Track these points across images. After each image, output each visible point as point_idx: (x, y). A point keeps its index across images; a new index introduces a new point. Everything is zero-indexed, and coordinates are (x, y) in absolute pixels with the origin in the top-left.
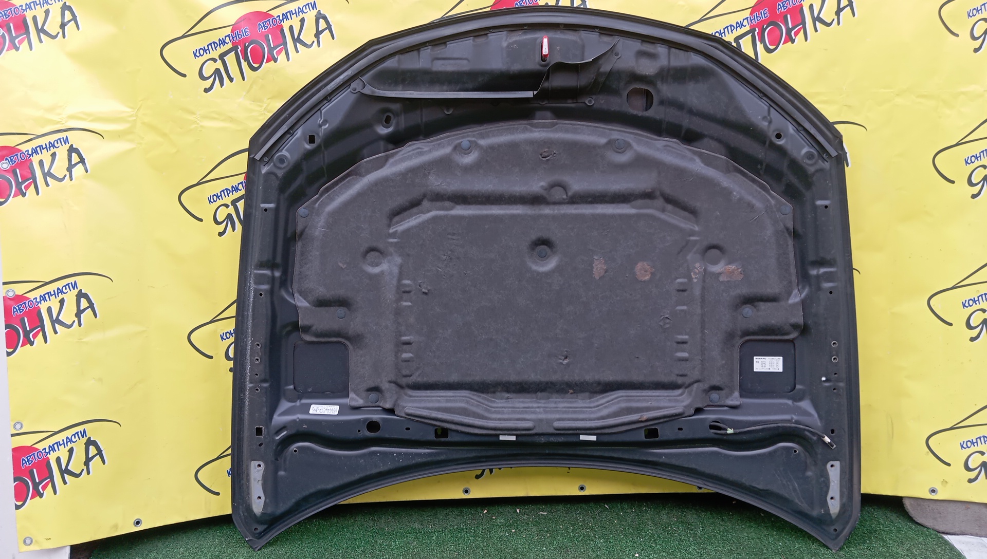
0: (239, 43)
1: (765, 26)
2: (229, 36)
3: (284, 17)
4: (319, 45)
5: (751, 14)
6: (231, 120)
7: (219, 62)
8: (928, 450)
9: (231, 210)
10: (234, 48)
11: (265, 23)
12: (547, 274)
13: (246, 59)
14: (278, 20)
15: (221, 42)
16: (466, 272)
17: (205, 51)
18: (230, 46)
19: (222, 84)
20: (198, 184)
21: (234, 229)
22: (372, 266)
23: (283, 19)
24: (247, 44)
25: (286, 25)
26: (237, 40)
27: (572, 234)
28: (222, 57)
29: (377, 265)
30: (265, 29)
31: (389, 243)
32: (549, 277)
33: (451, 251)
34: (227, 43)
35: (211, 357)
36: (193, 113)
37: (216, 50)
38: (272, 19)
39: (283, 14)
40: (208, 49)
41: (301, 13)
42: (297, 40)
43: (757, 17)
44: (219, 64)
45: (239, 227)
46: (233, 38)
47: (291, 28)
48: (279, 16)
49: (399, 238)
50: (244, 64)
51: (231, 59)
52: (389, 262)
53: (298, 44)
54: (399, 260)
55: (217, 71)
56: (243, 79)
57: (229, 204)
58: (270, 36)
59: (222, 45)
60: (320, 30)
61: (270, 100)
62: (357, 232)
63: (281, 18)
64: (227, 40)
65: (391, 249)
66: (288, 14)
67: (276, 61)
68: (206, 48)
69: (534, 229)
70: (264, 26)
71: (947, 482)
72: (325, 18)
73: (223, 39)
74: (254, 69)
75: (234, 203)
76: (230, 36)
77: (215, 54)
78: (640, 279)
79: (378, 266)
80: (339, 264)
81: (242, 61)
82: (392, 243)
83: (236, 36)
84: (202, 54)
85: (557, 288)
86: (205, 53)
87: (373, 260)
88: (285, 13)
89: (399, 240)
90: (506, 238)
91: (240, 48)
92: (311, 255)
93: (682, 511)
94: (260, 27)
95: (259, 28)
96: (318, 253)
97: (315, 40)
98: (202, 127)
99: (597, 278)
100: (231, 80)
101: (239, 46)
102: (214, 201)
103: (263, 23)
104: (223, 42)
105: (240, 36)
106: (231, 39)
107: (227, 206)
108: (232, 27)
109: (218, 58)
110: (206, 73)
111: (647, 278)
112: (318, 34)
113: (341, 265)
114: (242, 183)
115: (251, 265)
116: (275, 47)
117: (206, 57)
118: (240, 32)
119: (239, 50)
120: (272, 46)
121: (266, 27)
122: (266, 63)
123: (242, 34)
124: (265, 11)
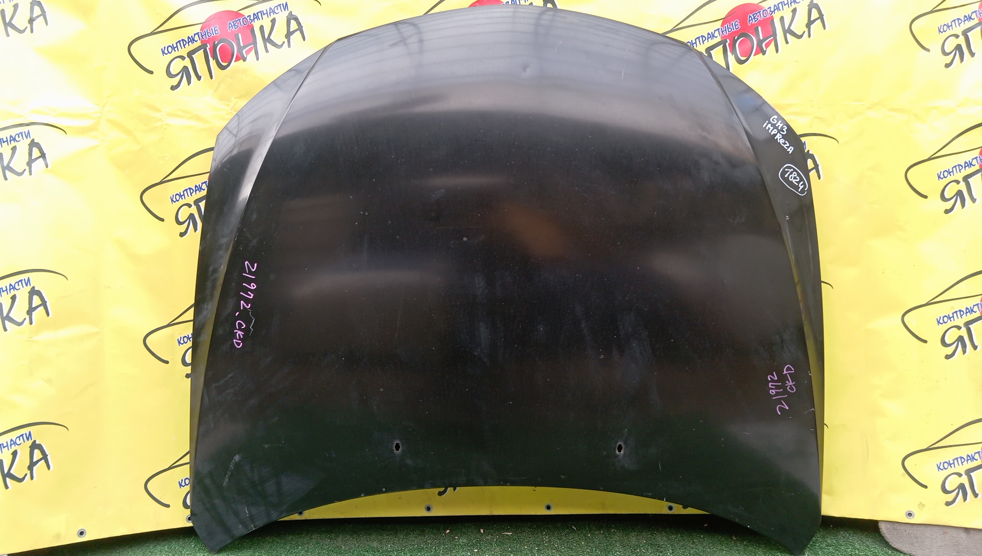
0: (208, 41)
1: (736, 37)
2: (198, 33)
3: (255, 17)
4: (289, 46)
5: (723, 25)
6: (197, 118)
7: (187, 60)
8: (904, 472)
9: (194, 210)
10: (203, 47)
13: (215, 57)
14: (248, 20)
15: (190, 40)
17: (173, 48)
18: (199, 44)
19: (189, 82)
20: (162, 182)
21: (196, 230)
23: (254, 19)
24: (216, 42)
25: (256, 25)
26: (206, 38)
28: (190, 54)
30: (235, 28)
34: (196, 41)
35: (167, 362)
36: (159, 111)
37: (185, 48)
38: (243, 19)
39: (254, 14)
40: (177, 47)
41: (272, 14)
42: (267, 40)
43: (728, 28)
44: (187, 62)
45: (200, 225)
46: (202, 36)
47: (262, 28)
48: (250, 16)
50: (213, 63)
51: (199, 57)
55: (185, 69)
56: (211, 77)
57: (192, 203)
58: (240, 35)
59: (190, 43)
60: (291, 31)
61: (237, 99)
63: (252, 18)
66: (259, 14)
67: (245, 60)
68: (175, 46)
70: (234, 25)
71: (923, 505)
72: (296, 19)
73: (192, 36)
74: (223, 68)
76: (200, 34)
77: (184, 52)
81: (211, 59)
83: (205, 34)
84: (170, 51)
86: (173, 50)
88: (256, 13)
91: (209, 46)
93: (651, 533)
94: (230, 26)
95: (229, 27)
97: (286, 40)
98: (167, 124)
100: (199, 78)
101: (208, 45)
102: (176, 200)
103: (233, 22)
104: (192, 40)
105: (209, 34)
106: (200, 37)
107: (189, 206)
108: (201, 25)
109: (186, 56)
110: (174, 71)
112: (289, 34)
114: (205, 182)
116: (245, 47)
117: (174, 54)
118: (209, 30)
119: (208, 48)
120: (242, 45)
121: (236, 27)
122: (235, 61)
123: (211, 32)
124: (236, 10)
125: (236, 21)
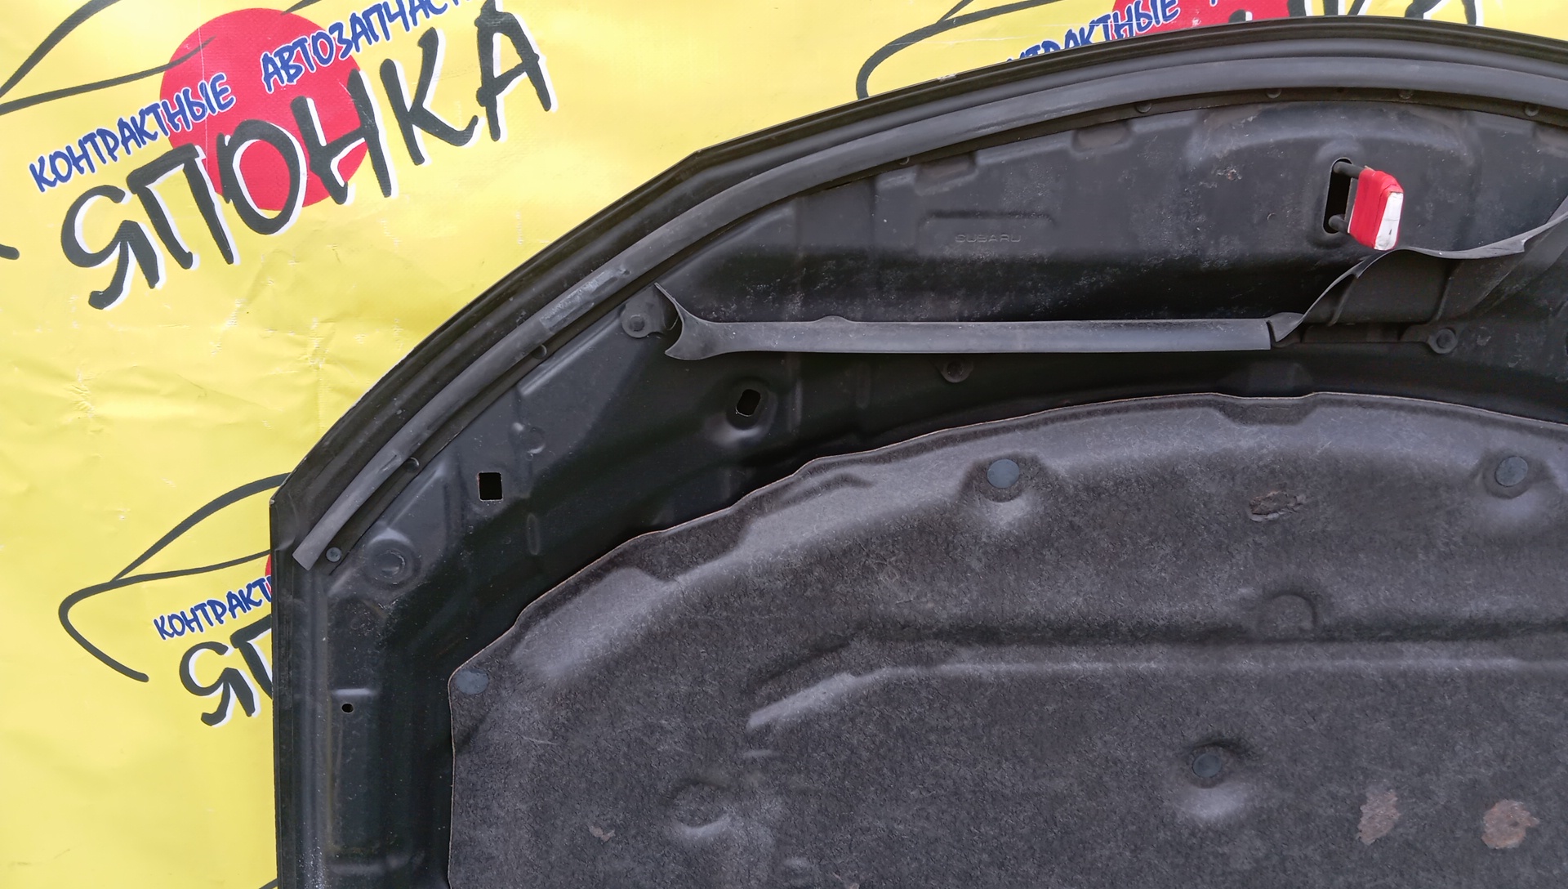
0: (198, 134)
2: (153, 109)
3: (359, 29)
4: (495, 133)
6: (202, 393)
7: (132, 201)
9: (234, 659)
10: (181, 155)
11: (286, 55)
12: (1223, 832)
13: (230, 191)
14: (335, 43)
15: (127, 133)
16: (979, 829)
17: (73, 161)
18: (161, 146)
19: (152, 276)
20: (116, 583)
21: (249, 707)
22: (692, 824)
23: (356, 37)
24: (227, 138)
25: (368, 59)
26: (187, 122)
27: (1312, 727)
28: (140, 181)
29: (706, 821)
30: (291, 78)
31: (744, 762)
32: (1224, 839)
33: (935, 775)
34: (154, 137)
36: (63, 377)
37: (115, 158)
38: (315, 40)
39: (354, 20)
40: (85, 155)
41: (420, 14)
42: (414, 118)
44: (132, 208)
45: (263, 701)
46: (171, 117)
47: (388, 72)
48: (338, 27)
49: (776, 747)
50: (225, 211)
51: (172, 189)
52: (745, 814)
53: (417, 131)
54: (774, 807)
55: (128, 233)
56: (229, 258)
57: (227, 642)
58: (311, 103)
59: (132, 143)
60: (497, 73)
61: (331, 324)
62: (646, 739)
63: (348, 34)
64: (151, 124)
65: (754, 779)
66: (374, 18)
67: (340, 195)
68: (78, 152)
69: (1198, 714)
70: (286, 65)
72: (513, 30)
73: (133, 119)
74: (264, 227)
75: (241, 639)
76: (161, 110)
77: (115, 172)
78: (1491, 845)
79: (710, 821)
80: (592, 829)
81: (217, 198)
82: (754, 760)
83: (182, 111)
84: (63, 172)
85: (1247, 867)
86: (74, 168)
87: (694, 806)
88: (359, 15)
89: (777, 754)
90: (1107, 738)
91: (202, 155)
92: (500, 806)
94: (271, 69)
95: (268, 76)
96: (524, 807)
97: (481, 113)
98: (100, 419)
99: (1368, 840)
100: (185, 259)
101: (198, 148)
102: (175, 631)
103: (279, 54)
104: (134, 132)
105: (198, 111)
106: (165, 121)
107: (220, 649)
108: (160, 77)
109: (123, 186)
110: (90, 243)
111: (1512, 842)
112: (490, 90)
113: (597, 832)
114: (259, 583)
115: (315, 845)
116: (334, 147)
117: (81, 182)
118: (195, 95)
119: (199, 161)
120: (323, 142)
121: (292, 72)
122: (306, 203)
123: (204, 102)
124: (284, 8)
125: (290, 50)
